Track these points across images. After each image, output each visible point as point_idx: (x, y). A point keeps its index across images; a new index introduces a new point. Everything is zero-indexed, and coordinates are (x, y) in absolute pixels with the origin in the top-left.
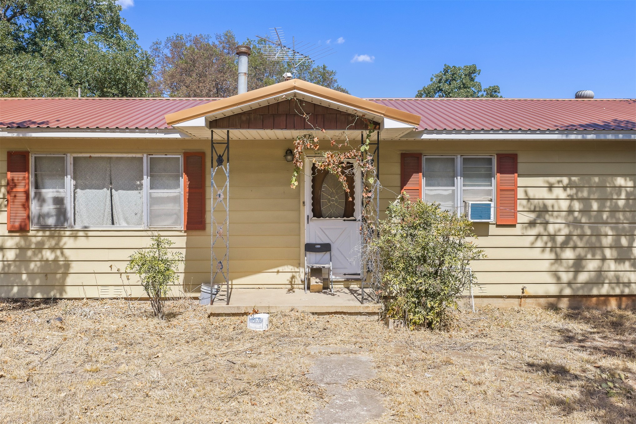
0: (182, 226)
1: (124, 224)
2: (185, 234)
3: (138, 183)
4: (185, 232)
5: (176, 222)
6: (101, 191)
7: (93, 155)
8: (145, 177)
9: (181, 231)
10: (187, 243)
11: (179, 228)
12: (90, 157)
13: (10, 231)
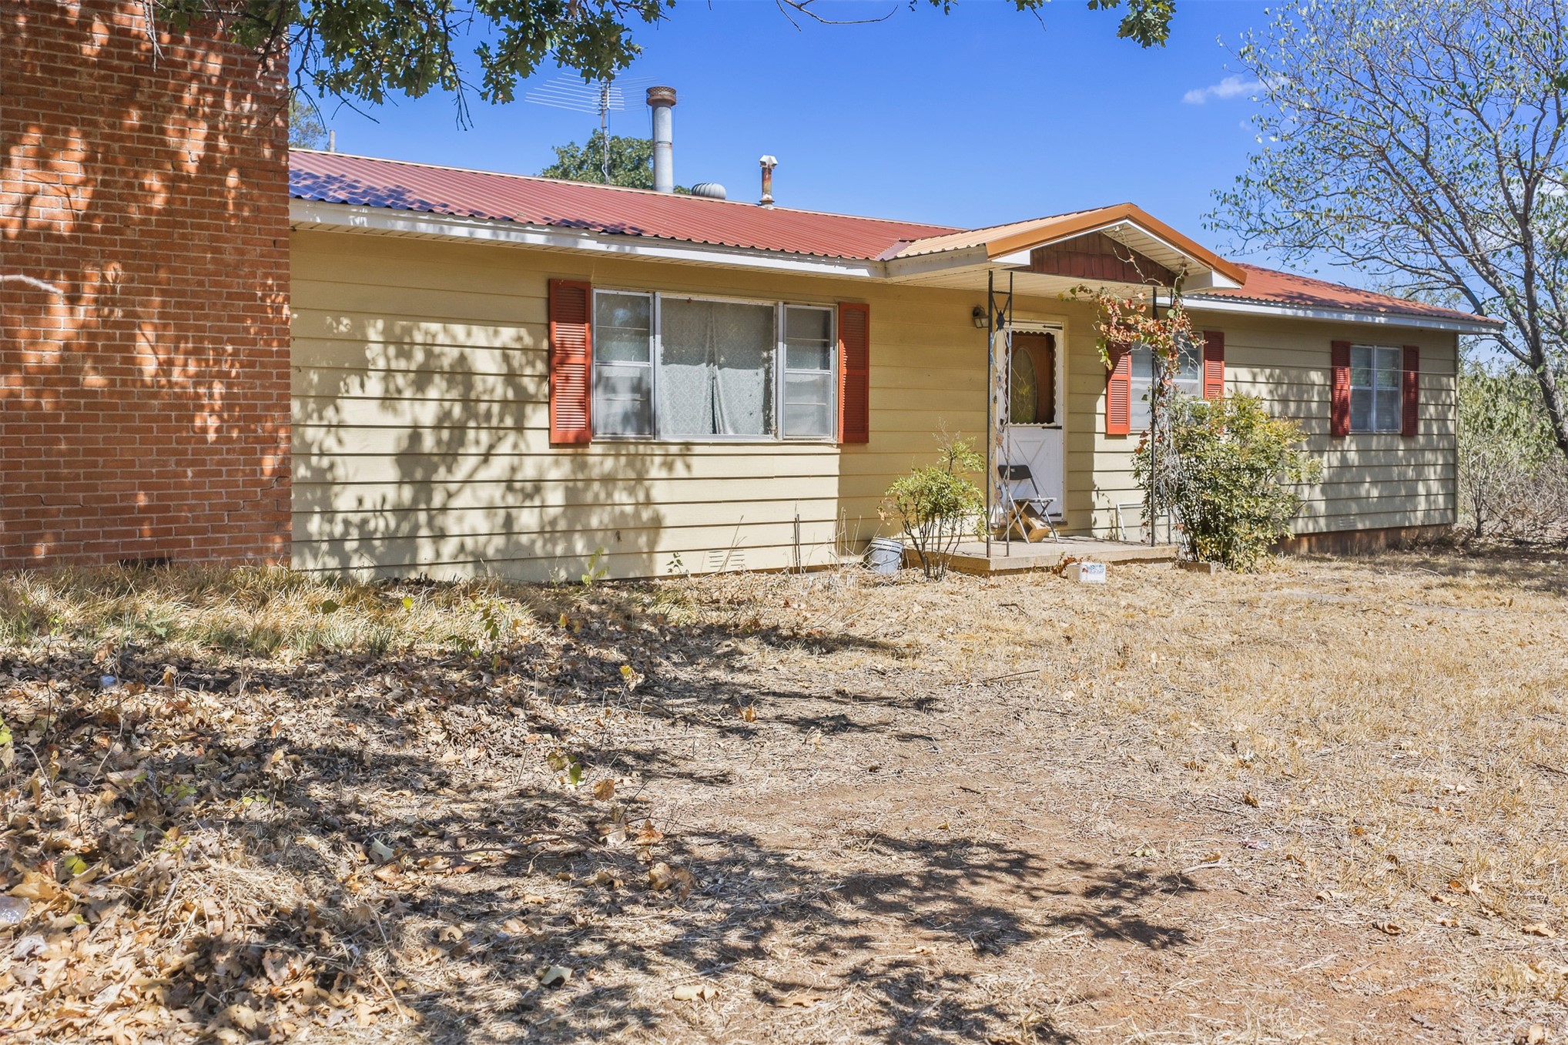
0: (833, 437)
1: (730, 432)
2: (839, 451)
3: (765, 354)
4: (839, 446)
5: (824, 428)
6: (697, 368)
7: (695, 298)
8: (780, 344)
9: (831, 445)
10: (840, 467)
11: (830, 439)
12: (689, 301)
13: (552, 445)
